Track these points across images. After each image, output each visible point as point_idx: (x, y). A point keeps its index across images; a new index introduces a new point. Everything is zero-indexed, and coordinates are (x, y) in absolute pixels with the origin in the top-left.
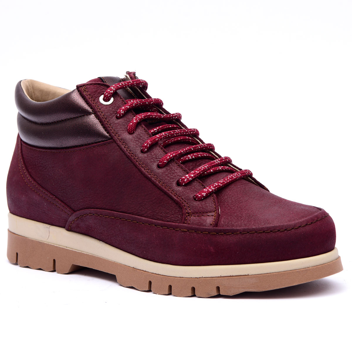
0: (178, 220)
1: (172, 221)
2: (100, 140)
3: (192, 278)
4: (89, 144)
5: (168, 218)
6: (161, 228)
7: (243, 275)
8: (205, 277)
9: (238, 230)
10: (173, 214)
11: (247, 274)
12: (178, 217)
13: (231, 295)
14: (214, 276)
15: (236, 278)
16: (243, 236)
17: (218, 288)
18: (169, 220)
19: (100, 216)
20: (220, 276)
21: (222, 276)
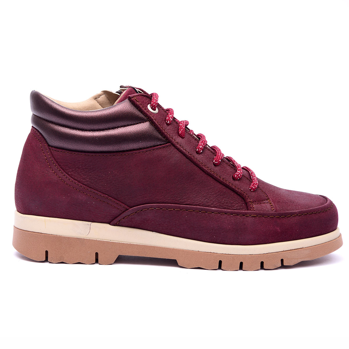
0: (243, 208)
1: (238, 209)
2: (159, 143)
3: (260, 254)
4: (148, 148)
5: (235, 207)
6: (232, 215)
7: (300, 249)
8: (271, 252)
9: (295, 213)
10: (237, 204)
11: (302, 247)
12: (243, 206)
13: (292, 265)
14: (278, 251)
15: (295, 251)
16: (300, 217)
17: (282, 260)
18: (235, 208)
19: (163, 210)
20: (283, 251)
21: (284, 250)
